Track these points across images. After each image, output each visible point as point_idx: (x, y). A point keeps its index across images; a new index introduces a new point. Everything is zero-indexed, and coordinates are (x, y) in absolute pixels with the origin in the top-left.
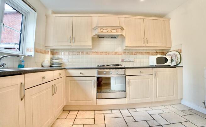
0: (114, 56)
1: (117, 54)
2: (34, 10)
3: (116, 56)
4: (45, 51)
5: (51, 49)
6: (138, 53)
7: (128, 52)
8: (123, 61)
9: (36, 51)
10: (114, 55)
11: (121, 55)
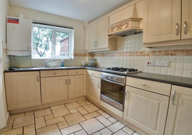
0: (138, 57)
1: (142, 55)
2: (71, 28)
3: (140, 57)
4: (85, 54)
5: (88, 52)
6: (180, 52)
7: (160, 52)
8: (149, 64)
9: (75, 55)
10: (139, 55)
11: (148, 55)
